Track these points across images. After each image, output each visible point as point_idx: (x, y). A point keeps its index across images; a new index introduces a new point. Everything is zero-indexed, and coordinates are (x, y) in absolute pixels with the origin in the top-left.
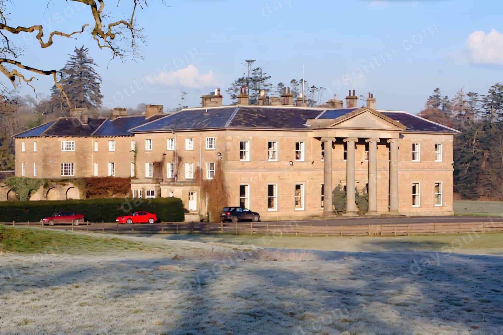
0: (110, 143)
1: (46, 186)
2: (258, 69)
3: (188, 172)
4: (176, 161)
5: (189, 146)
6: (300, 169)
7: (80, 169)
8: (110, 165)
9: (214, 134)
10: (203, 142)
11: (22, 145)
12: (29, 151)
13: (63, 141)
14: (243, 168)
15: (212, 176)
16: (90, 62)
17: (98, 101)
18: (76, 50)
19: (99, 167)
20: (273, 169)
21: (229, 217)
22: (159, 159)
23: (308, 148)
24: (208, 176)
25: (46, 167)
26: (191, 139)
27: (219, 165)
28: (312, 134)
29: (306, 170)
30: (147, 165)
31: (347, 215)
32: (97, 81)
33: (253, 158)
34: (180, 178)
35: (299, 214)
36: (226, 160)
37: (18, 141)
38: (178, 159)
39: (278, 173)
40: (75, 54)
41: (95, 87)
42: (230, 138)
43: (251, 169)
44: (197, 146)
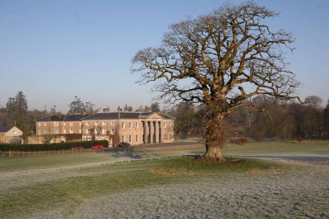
0: (71, 123)
1: (55, 137)
2: (78, 99)
3: (104, 132)
4: (99, 129)
5: (103, 124)
6: (137, 130)
7: (60, 131)
8: (71, 130)
9: (114, 121)
10: (110, 123)
11: (39, 124)
12: (42, 126)
13: (55, 122)
14: (123, 131)
15: (113, 132)
16: (24, 96)
17: (26, 109)
18: (19, 92)
19: (66, 130)
20: (131, 131)
21: (123, 145)
22: (92, 128)
23: (139, 124)
24: (112, 133)
25: (49, 131)
26: (105, 122)
27: (116, 130)
28: (140, 120)
29: (139, 131)
30: (87, 130)
31: (151, 143)
32: (26, 102)
33: (126, 127)
34: (101, 134)
35: (137, 144)
36: (119, 128)
37: (37, 123)
38: (100, 128)
39: (132, 132)
40: (19, 94)
41: (26, 104)
42: (120, 121)
43: (125, 131)
44: (107, 124)
